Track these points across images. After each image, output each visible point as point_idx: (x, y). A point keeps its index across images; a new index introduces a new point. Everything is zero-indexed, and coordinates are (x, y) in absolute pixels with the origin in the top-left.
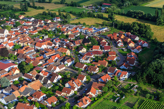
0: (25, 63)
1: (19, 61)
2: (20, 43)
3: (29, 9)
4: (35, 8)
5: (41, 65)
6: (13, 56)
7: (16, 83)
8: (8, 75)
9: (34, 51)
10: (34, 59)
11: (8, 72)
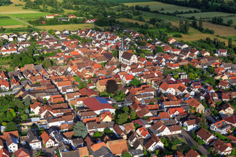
0: (127, 109)
1: (123, 104)
2: (142, 78)
3: (191, 30)
4: (201, 30)
5: (149, 117)
6: (121, 95)
7: (97, 135)
8: (95, 121)
9: (152, 95)
10: (144, 106)
11: (98, 116)
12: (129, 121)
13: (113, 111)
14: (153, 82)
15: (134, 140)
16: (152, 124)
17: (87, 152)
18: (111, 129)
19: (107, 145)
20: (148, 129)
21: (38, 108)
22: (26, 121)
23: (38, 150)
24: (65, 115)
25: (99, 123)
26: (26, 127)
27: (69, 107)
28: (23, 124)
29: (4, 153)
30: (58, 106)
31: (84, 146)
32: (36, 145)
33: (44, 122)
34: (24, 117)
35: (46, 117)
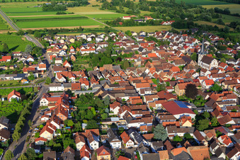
0: (208, 115)
1: (203, 109)
2: (223, 84)
5: (231, 125)
6: (201, 100)
7: (177, 140)
8: (175, 125)
9: (234, 102)
10: (226, 113)
11: (177, 120)
12: (210, 128)
13: (193, 116)
14: (235, 88)
15: (216, 148)
16: (235, 132)
17: (168, 156)
18: (192, 135)
19: (188, 150)
20: (231, 137)
21: (118, 108)
22: (105, 120)
23: (118, 150)
24: (143, 116)
25: (178, 127)
26: (105, 126)
27: (148, 109)
28: (103, 123)
29: (86, 150)
30: (137, 107)
31: (164, 149)
32: (116, 145)
33: (124, 122)
34: (103, 116)
35: (126, 117)
